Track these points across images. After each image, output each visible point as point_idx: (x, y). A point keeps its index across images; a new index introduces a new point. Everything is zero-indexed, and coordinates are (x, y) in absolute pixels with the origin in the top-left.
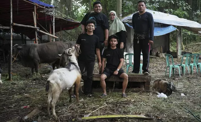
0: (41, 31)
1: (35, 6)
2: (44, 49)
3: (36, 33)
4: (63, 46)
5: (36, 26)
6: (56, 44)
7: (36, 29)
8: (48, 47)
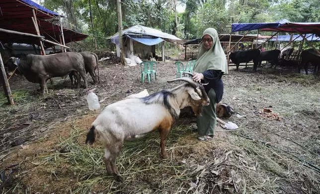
0: (47, 40)
1: (34, 10)
2: (53, 62)
3: (41, 42)
4: (76, 56)
5: (39, 34)
6: (68, 55)
7: (40, 38)
8: (57, 59)
